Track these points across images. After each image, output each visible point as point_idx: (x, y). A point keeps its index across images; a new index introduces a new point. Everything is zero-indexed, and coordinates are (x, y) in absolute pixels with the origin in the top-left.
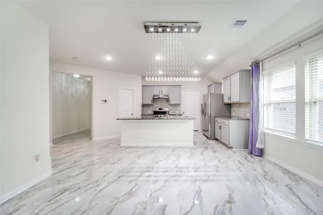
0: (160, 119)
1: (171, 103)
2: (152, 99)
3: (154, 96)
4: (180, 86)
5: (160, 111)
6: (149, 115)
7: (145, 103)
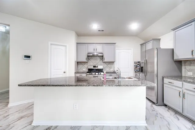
0: (94, 77)
1: (105, 60)
2: (86, 57)
3: (88, 53)
4: (115, 44)
5: (94, 68)
6: (83, 73)
7: (79, 60)
